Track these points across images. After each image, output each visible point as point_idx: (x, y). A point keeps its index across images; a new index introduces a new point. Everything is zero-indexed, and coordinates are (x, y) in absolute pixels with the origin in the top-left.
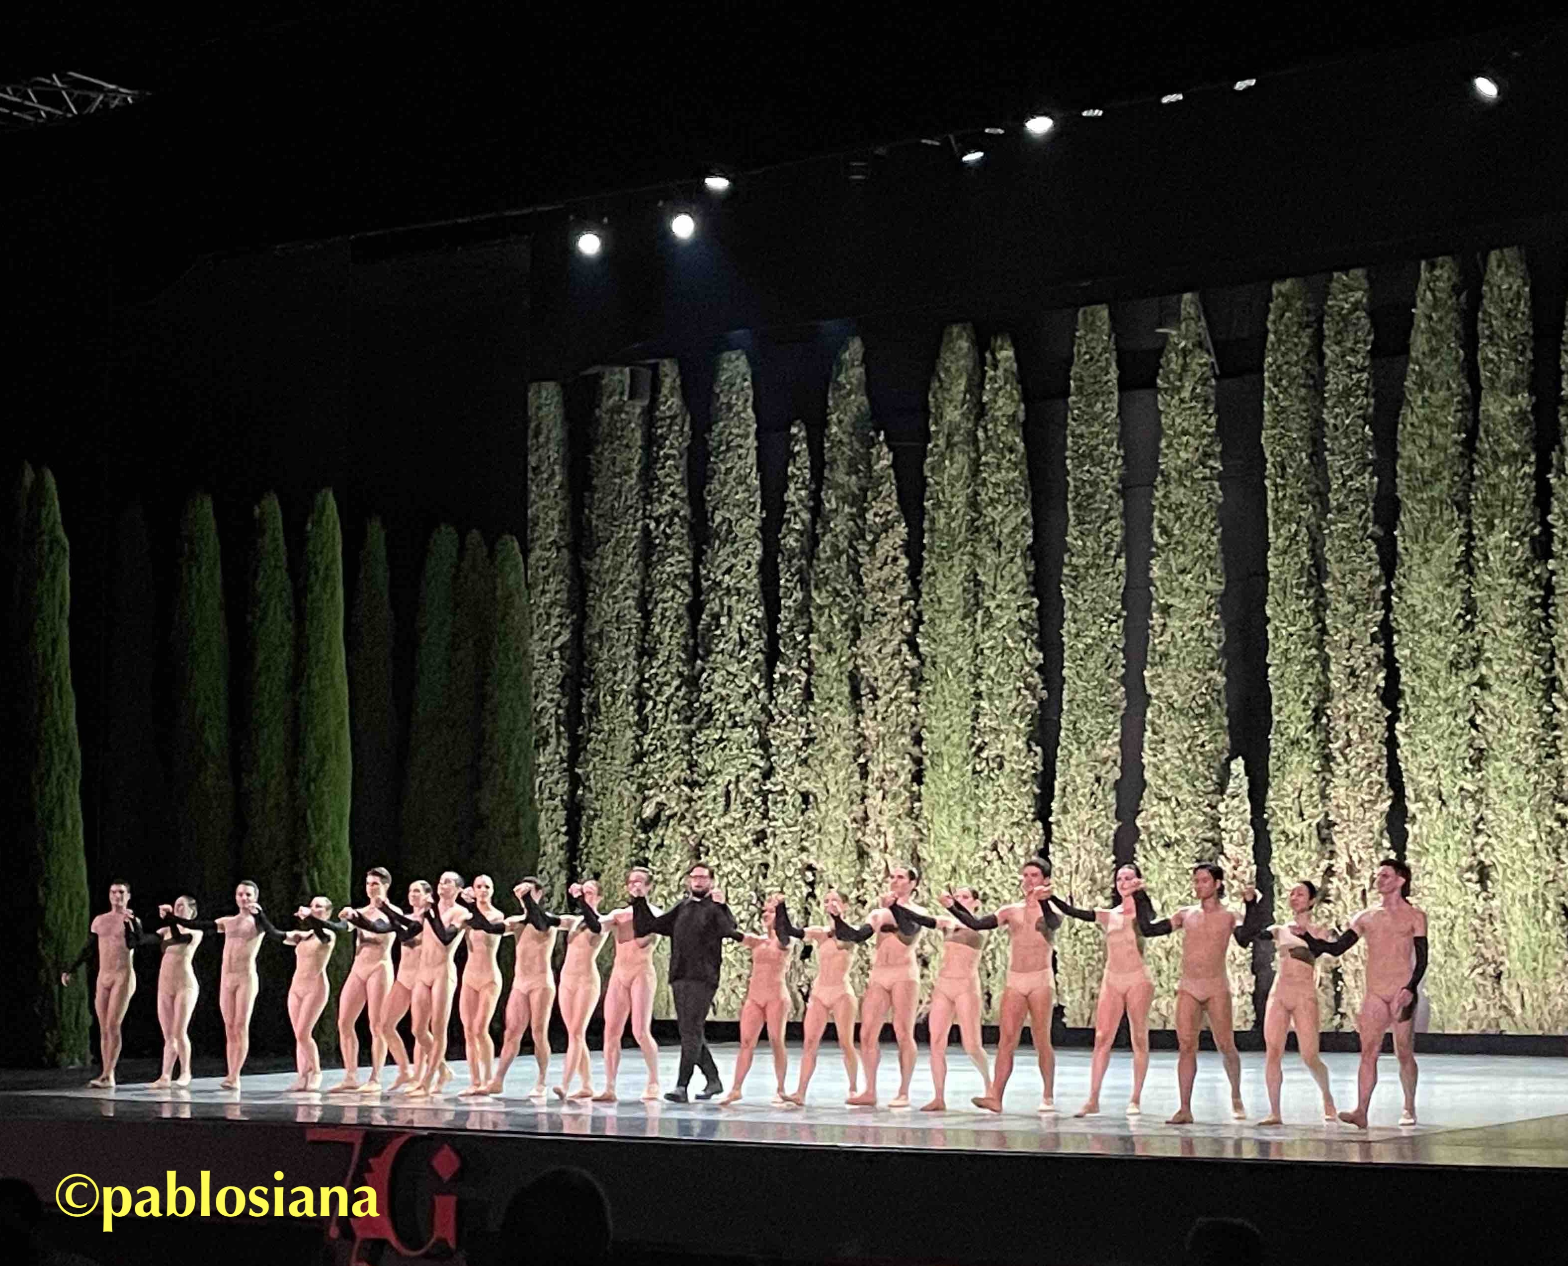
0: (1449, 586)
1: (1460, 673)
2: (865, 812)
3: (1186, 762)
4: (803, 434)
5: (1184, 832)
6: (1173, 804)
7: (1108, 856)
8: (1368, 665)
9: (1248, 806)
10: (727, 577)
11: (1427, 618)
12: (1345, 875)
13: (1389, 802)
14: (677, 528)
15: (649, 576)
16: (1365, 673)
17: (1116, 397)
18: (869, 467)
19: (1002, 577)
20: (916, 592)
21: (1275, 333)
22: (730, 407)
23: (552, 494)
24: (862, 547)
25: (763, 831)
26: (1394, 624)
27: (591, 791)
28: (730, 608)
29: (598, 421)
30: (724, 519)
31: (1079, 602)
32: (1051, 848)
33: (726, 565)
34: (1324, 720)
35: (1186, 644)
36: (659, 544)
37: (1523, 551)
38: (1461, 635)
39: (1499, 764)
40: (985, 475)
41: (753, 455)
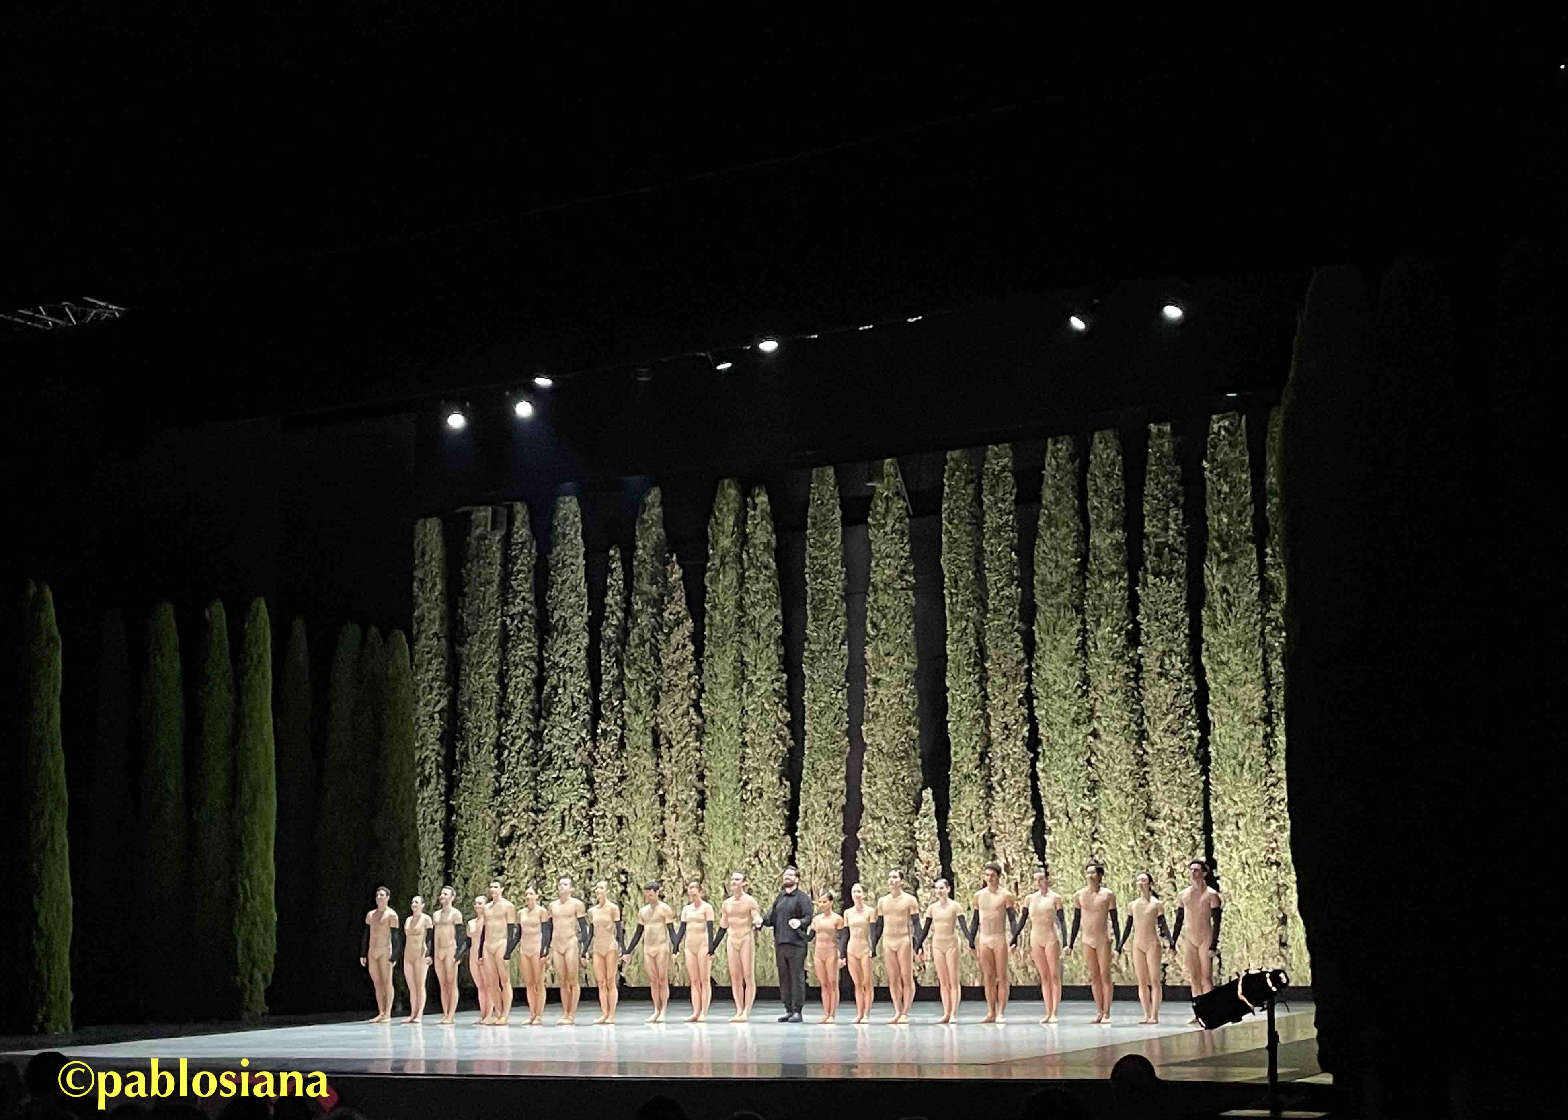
0: (1071, 665)
2: (664, 830)
3: (891, 791)
4: (617, 555)
5: (890, 842)
6: (883, 822)
7: (837, 860)
8: (1017, 721)
9: (935, 823)
10: (563, 659)
11: (1056, 688)
13: (1033, 819)
14: (526, 623)
15: (506, 659)
16: (1015, 727)
17: (840, 531)
18: (666, 579)
19: (761, 658)
20: (699, 670)
21: (949, 487)
22: (564, 535)
23: (434, 598)
24: (661, 637)
25: (589, 846)
26: (1034, 692)
27: (462, 817)
28: (565, 681)
29: (468, 544)
30: (561, 617)
31: (816, 677)
32: (797, 856)
33: (562, 651)
35: (891, 706)
36: (513, 635)
37: (1121, 641)
38: (1080, 700)
39: (1107, 792)
40: (748, 586)
41: (582, 570)
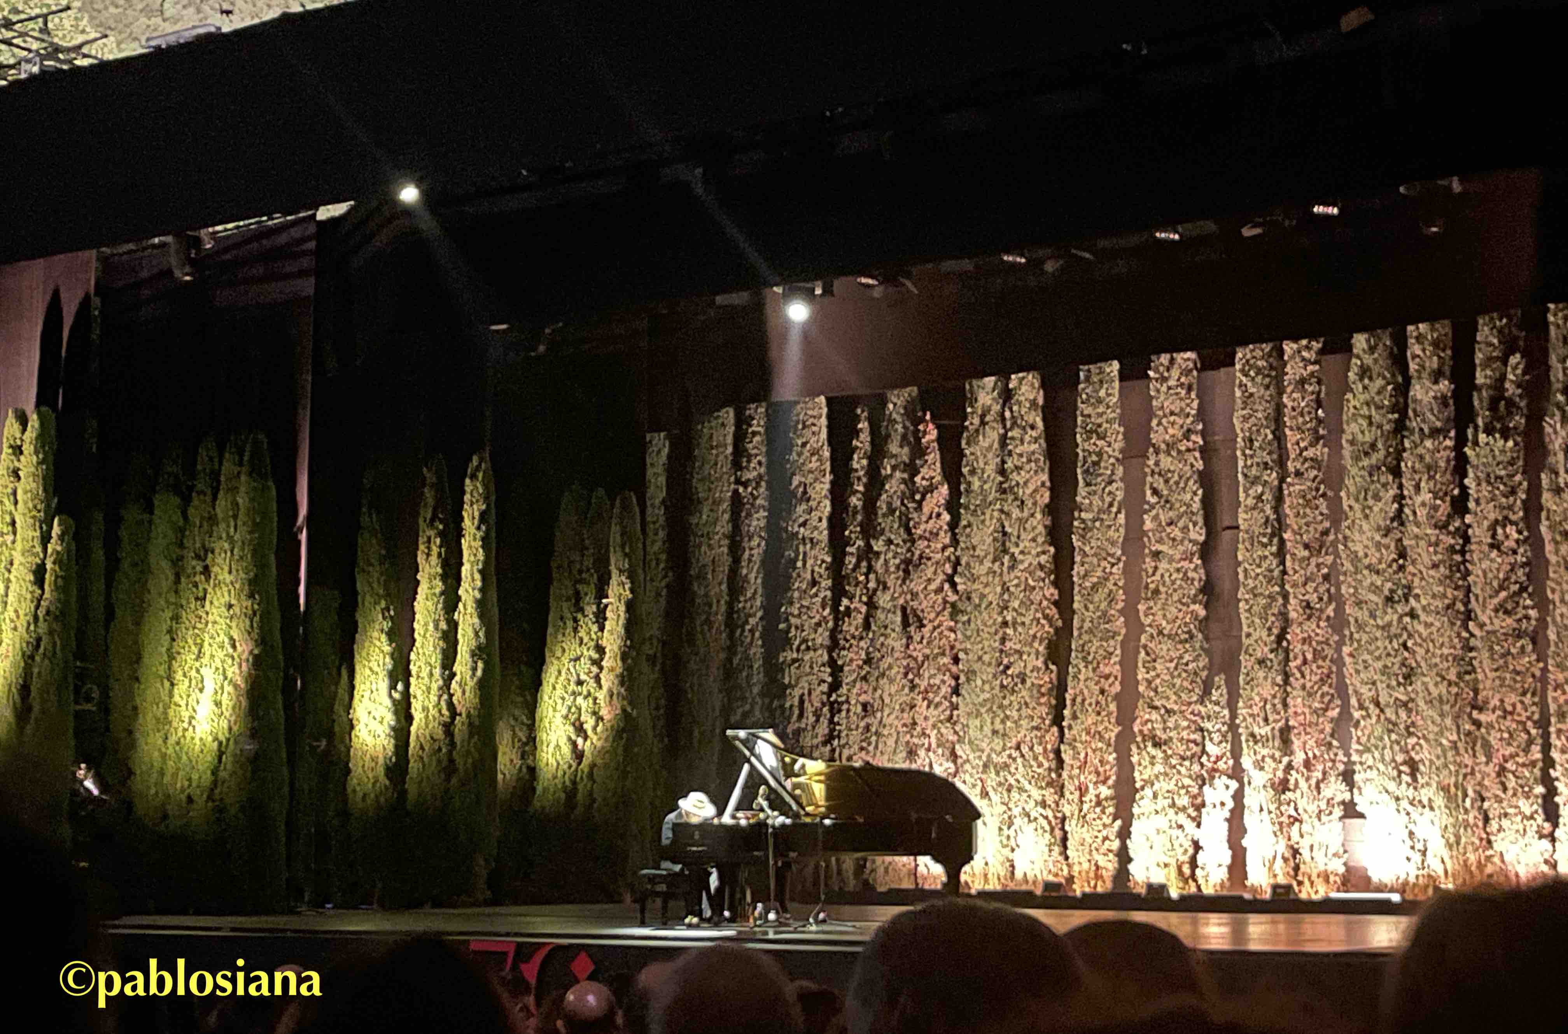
0: (1386, 535)
1: (1396, 605)
2: (914, 718)
3: (1173, 677)
5: (1171, 734)
6: (1163, 711)
7: (1110, 754)
8: (1320, 599)
9: (1226, 711)
10: (802, 529)
11: (1366, 562)
12: (1302, 768)
13: (1337, 710)
14: (761, 490)
16: (1318, 606)
19: (1025, 529)
20: (955, 542)
23: (661, 463)
30: (800, 483)
31: (1087, 549)
34: (1285, 644)
35: (1173, 583)
36: (748, 503)
37: (1444, 508)
38: (1396, 576)
39: (1426, 679)
40: (1010, 447)
41: (824, 431)
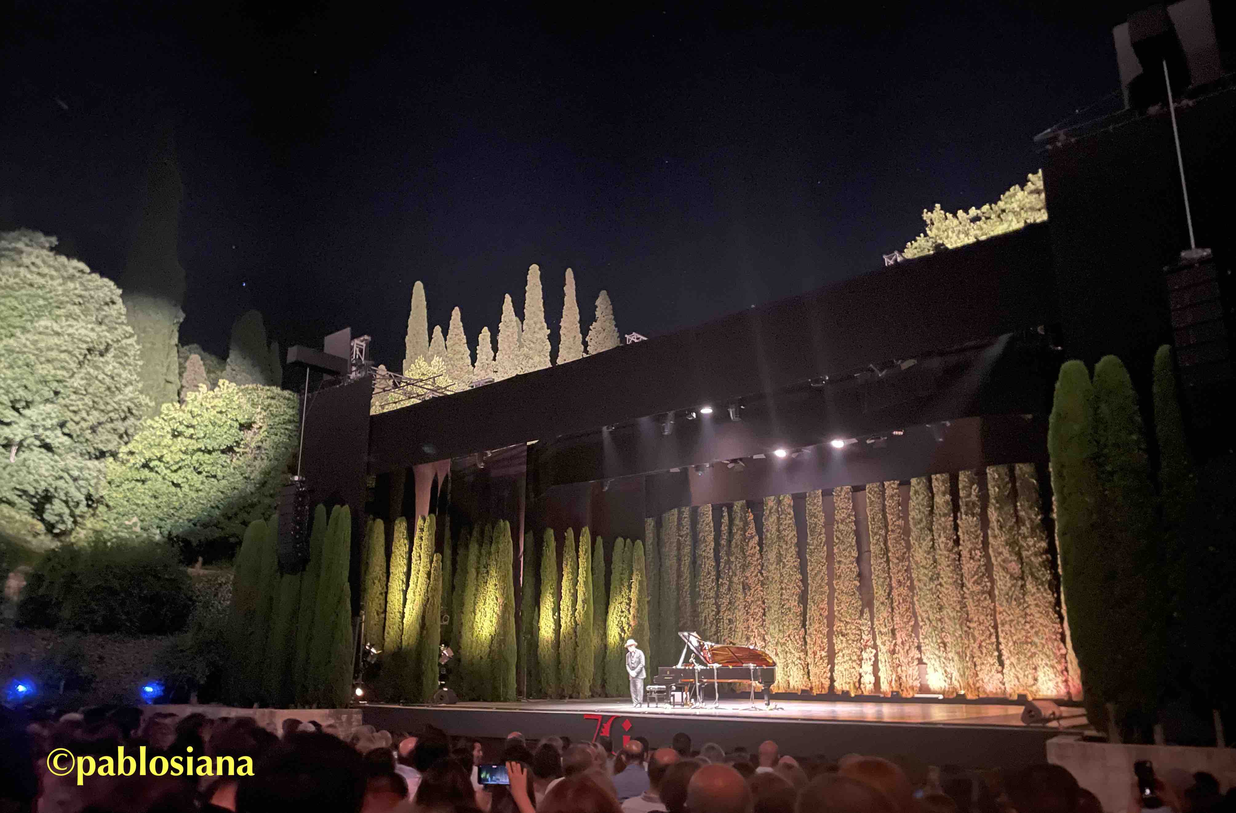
0: (928, 554)
1: (933, 581)
3: (848, 610)
4: (726, 511)
6: (845, 623)
7: (825, 639)
10: (704, 553)
11: (921, 565)
12: (900, 645)
13: (913, 622)
14: (688, 539)
15: (680, 553)
16: (903, 582)
17: (821, 498)
18: (746, 519)
19: (788, 552)
20: (762, 557)
24: (745, 544)
26: (911, 567)
28: (705, 562)
30: (702, 536)
31: (812, 560)
32: (807, 637)
33: (703, 550)
34: (891, 596)
35: (846, 573)
36: (683, 543)
38: (933, 570)
39: (948, 610)
40: (782, 522)
41: (711, 516)
